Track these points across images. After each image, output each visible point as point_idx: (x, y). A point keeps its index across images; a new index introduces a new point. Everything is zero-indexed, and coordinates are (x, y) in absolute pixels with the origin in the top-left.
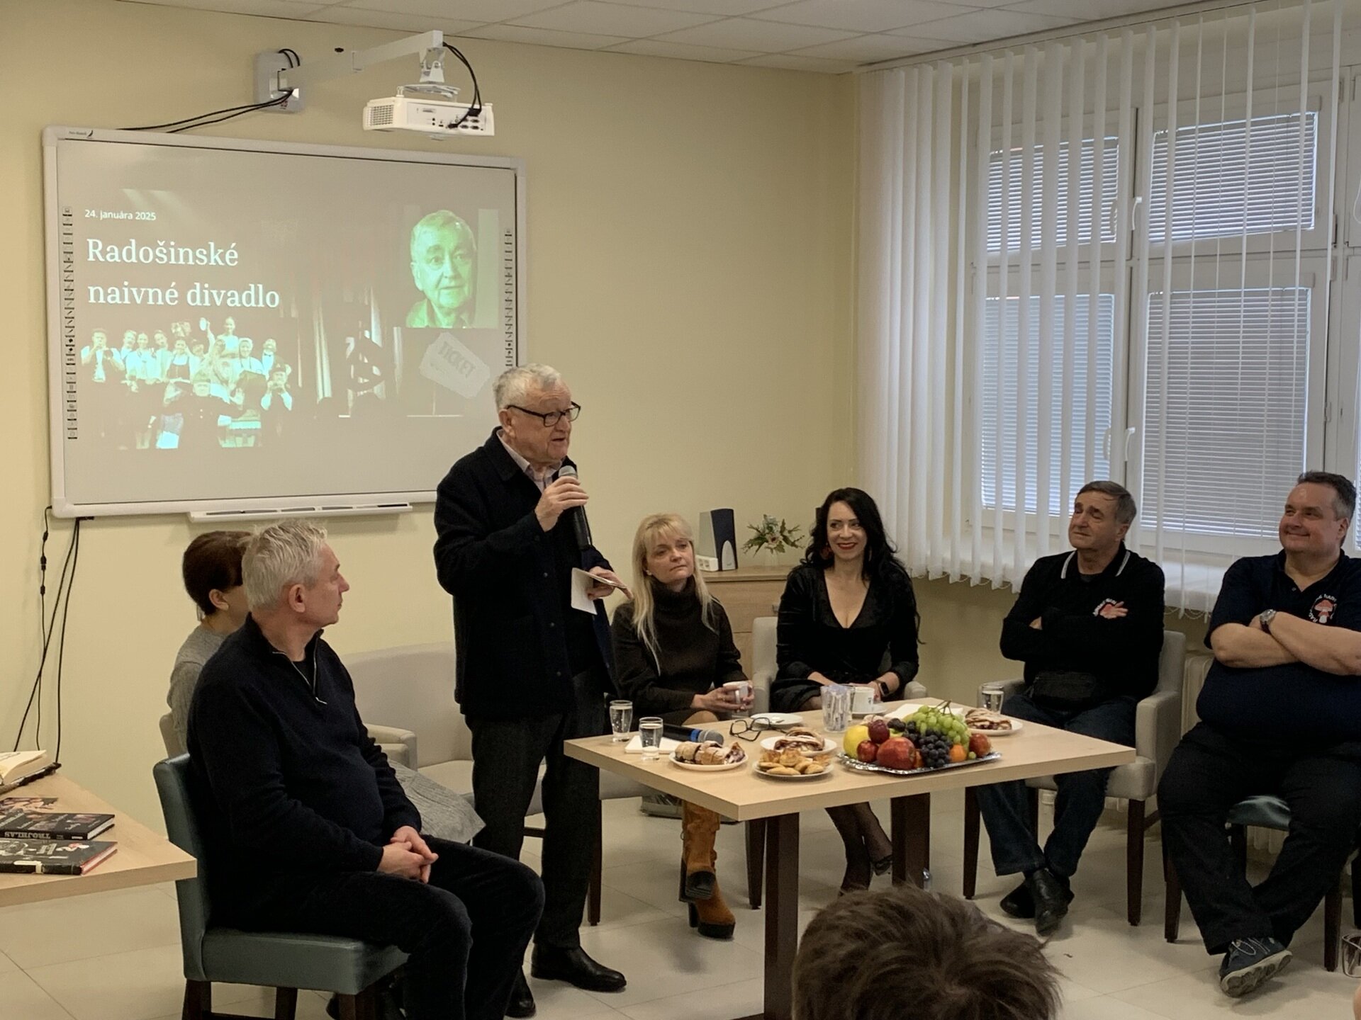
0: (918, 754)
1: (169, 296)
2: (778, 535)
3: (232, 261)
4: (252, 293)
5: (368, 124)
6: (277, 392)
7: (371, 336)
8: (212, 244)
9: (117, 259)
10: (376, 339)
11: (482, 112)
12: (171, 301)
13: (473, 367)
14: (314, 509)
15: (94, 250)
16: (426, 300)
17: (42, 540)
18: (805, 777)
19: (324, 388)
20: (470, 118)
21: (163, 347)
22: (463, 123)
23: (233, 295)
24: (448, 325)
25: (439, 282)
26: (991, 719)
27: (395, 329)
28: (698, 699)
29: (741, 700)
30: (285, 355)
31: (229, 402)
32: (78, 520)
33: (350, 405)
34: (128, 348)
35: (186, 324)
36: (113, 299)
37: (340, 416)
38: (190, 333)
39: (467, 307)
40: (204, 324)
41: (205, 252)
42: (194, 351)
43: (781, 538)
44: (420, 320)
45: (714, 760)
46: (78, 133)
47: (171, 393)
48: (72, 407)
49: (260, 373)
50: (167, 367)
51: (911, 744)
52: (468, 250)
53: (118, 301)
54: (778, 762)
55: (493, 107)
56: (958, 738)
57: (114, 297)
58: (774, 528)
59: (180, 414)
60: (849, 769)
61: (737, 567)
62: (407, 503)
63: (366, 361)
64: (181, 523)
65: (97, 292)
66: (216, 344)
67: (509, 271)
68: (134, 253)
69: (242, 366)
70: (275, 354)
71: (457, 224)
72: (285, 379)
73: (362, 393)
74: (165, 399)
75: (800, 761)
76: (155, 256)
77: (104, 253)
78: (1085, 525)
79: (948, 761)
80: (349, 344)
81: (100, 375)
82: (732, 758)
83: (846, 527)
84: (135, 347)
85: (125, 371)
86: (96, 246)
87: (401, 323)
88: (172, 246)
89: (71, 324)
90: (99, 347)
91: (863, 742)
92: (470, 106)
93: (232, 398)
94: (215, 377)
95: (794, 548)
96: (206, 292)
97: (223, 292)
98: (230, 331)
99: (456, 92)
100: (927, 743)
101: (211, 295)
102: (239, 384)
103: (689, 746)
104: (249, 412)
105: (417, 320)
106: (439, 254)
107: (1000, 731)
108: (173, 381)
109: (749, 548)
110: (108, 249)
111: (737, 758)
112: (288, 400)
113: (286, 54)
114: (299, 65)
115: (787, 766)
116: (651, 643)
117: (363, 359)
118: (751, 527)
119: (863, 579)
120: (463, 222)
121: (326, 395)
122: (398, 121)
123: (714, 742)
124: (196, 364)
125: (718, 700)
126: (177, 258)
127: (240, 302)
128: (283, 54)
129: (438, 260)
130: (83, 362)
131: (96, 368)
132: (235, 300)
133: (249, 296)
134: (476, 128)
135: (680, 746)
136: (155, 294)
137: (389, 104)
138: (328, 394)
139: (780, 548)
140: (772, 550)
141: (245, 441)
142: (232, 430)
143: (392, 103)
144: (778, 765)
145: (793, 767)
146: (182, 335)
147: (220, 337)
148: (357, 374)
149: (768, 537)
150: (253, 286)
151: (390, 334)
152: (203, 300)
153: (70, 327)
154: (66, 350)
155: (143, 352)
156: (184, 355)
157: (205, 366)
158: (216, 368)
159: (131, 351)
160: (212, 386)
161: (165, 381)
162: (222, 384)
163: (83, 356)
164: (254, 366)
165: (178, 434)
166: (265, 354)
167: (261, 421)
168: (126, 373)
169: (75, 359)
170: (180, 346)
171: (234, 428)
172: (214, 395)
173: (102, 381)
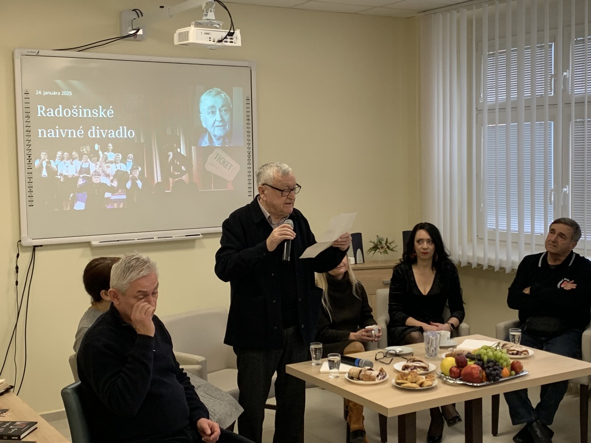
0: (484, 373)
1: (78, 134)
2: (384, 245)
3: (110, 115)
4: (121, 131)
5: (176, 42)
6: (134, 180)
7: (180, 151)
8: (100, 107)
9: (52, 115)
10: (183, 152)
11: (234, 34)
12: (80, 136)
13: (232, 166)
14: (153, 238)
15: (41, 111)
16: (208, 132)
17: (16, 258)
18: (423, 388)
19: (158, 178)
20: (228, 37)
21: (77, 159)
22: (225, 40)
23: (111, 132)
24: (219, 145)
25: (214, 123)
26: (517, 349)
27: (193, 147)
28: (352, 335)
29: (375, 335)
30: (137, 162)
31: (110, 186)
32: (35, 247)
33: (171, 185)
34: (59, 160)
35: (89, 147)
36: (51, 135)
37: (166, 191)
38: (90, 151)
39: (227, 136)
40: (97, 147)
41: (97, 111)
42: (92, 160)
43: (386, 247)
44: (205, 143)
45: (370, 378)
46: (31, 52)
47: (80, 182)
48: (30, 190)
49: (125, 171)
50: (79, 169)
51: (480, 368)
52: (228, 108)
53: (53, 136)
54: (407, 380)
55: (240, 31)
56: (505, 364)
57: (52, 134)
58: (382, 242)
59: (85, 192)
60: (445, 383)
61: (364, 262)
62: (200, 234)
63: (178, 164)
64: (87, 247)
65: (42, 132)
66: (103, 157)
67: (248, 117)
68: (60, 112)
69: (116, 168)
70: (132, 161)
71: (222, 94)
72: (138, 173)
73: (176, 179)
74: (78, 185)
75: (419, 380)
76: (72, 113)
77: (46, 112)
78: (556, 241)
79: (501, 377)
80: (170, 155)
81: (44, 173)
82: (380, 377)
83: (425, 243)
84: (62, 159)
85: (57, 172)
86: (41, 109)
88: (80, 108)
89: (29, 148)
90: (44, 160)
91: (452, 367)
92: (228, 31)
93: (111, 184)
94: (103, 173)
95: (392, 252)
96: (98, 131)
97: (106, 131)
98: (110, 150)
99: (221, 24)
100: (489, 367)
101: (100, 133)
102: (115, 176)
103: (355, 370)
104: (120, 191)
105: (203, 142)
106: (214, 110)
107: (522, 356)
108: (81, 176)
109: (370, 252)
110: (48, 110)
111: (382, 377)
112: (140, 183)
113: (136, 12)
114: (142, 16)
115: (412, 382)
116: (327, 306)
117: (177, 162)
118: (371, 242)
119: (432, 270)
120: (226, 94)
121: (159, 181)
122: (192, 39)
123: (369, 368)
124: (93, 168)
125: (363, 335)
126: (83, 114)
127: (115, 135)
128: (134, 12)
129: (213, 113)
130: (36, 167)
131: (42, 170)
132: (112, 134)
133: (119, 132)
134: (232, 42)
135: (350, 370)
136: (72, 132)
137: (187, 31)
138: (160, 180)
139: (385, 252)
140: (381, 253)
141: (118, 205)
143: (189, 30)
144: (406, 381)
145: (415, 383)
146: (86, 153)
147: (106, 153)
148: (175, 170)
149: (379, 246)
150: (121, 127)
151: (190, 150)
152: (96, 135)
153: (29, 150)
154: (27, 161)
155: (66, 161)
156: (87, 163)
157: (97, 168)
158: (103, 169)
159: (60, 162)
160: (101, 177)
161: (78, 176)
162: (106, 177)
163: (36, 164)
164: (122, 167)
165: (84, 203)
166: (128, 161)
167: (126, 194)
168: (58, 172)
169: (32, 166)
170: (85, 158)
171: (113, 199)
172: (103, 182)
173: (45, 177)
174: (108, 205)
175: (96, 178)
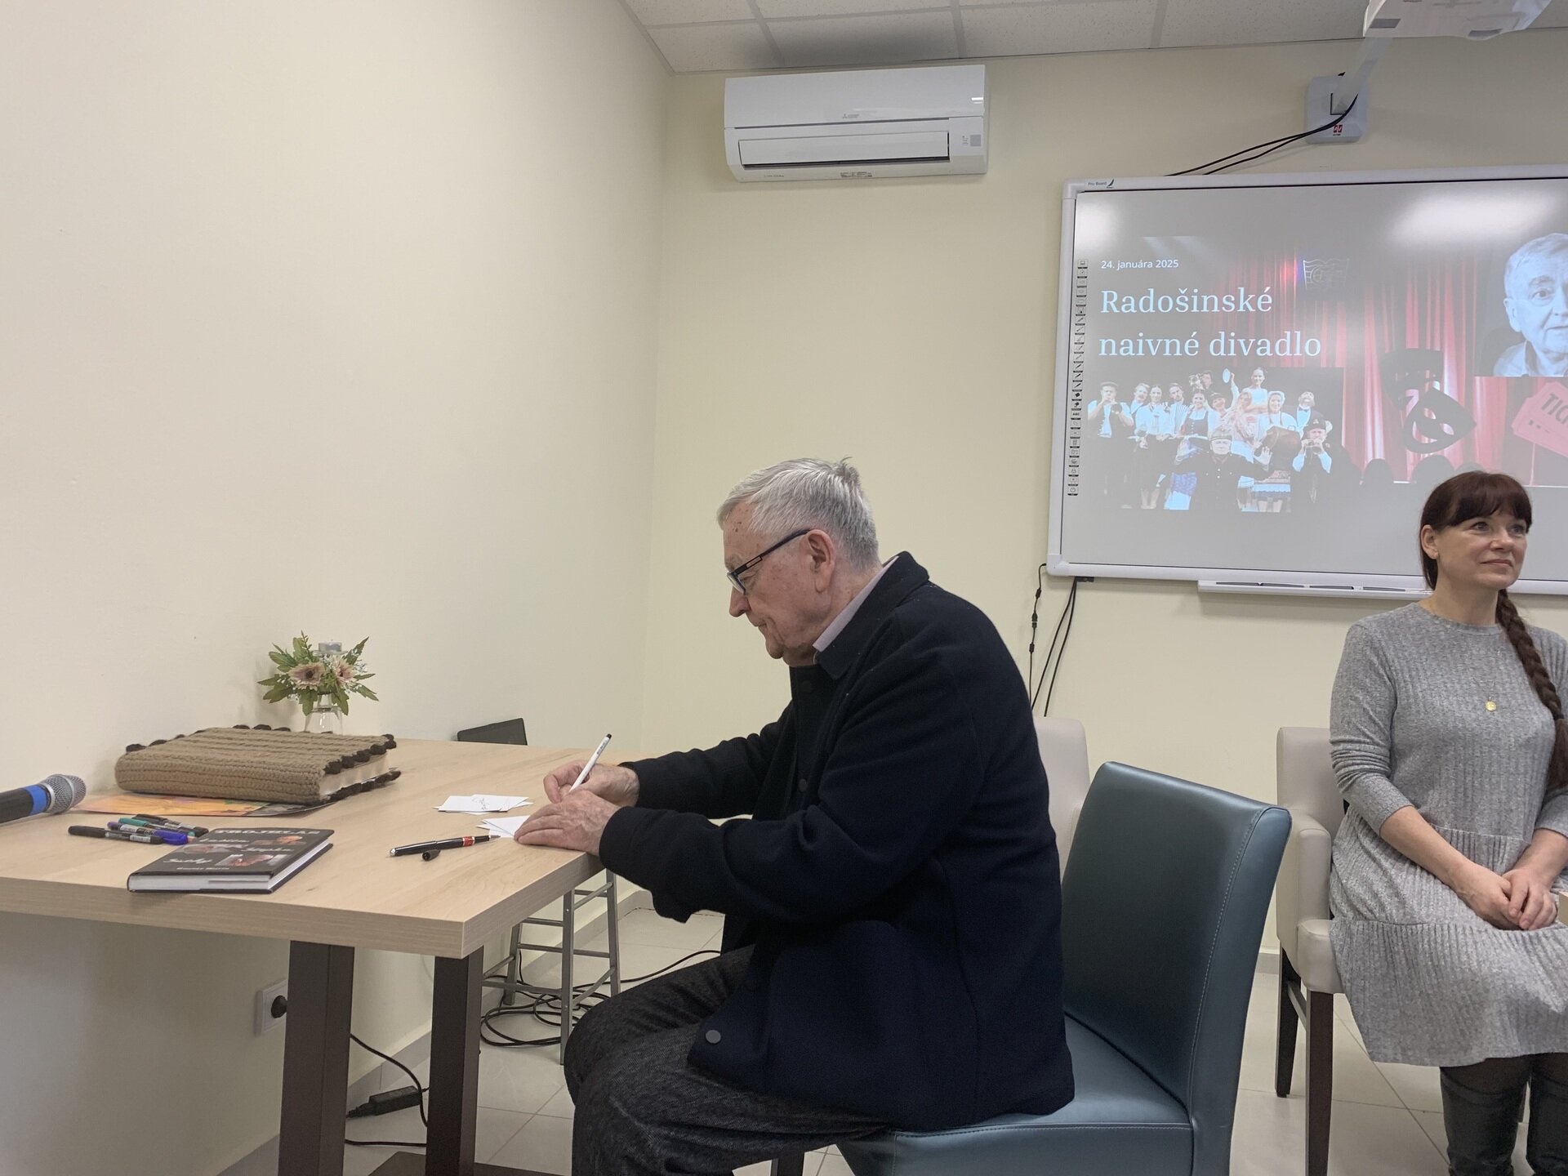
1: (1189, 347)
3: (1265, 306)
4: (1288, 340)
6: (1312, 451)
7: (1442, 387)
9: (1133, 310)
10: (1450, 391)
12: (1190, 352)
14: (1352, 589)
15: (1109, 301)
16: (1525, 343)
17: (1035, 598)
19: (1375, 447)
21: (1178, 401)
23: (1264, 344)
24: (1556, 373)
25: (1548, 317)
27: (1477, 379)
31: (1252, 462)
32: (1076, 580)
33: (1410, 468)
34: (1140, 402)
35: (1208, 376)
36: (1126, 351)
37: (1395, 482)
38: (1211, 386)
40: (1227, 376)
41: (1233, 299)
42: (1214, 405)
44: (1514, 366)
46: (1097, 184)
47: (1184, 450)
48: (1074, 463)
49: (1293, 430)
50: (1183, 423)
53: (1131, 353)
57: (1128, 348)
59: (1194, 474)
63: (1434, 417)
64: (1190, 594)
65: (1109, 345)
66: (1240, 397)
68: (1151, 303)
69: (1271, 422)
70: (1312, 408)
72: (1324, 436)
73: (1427, 455)
74: (1177, 456)
76: (1176, 305)
77: (1119, 304)
80: (1412, 397)
84: (1147, 401)
86: (1110, 297)
87: (1487, 371)
88: (1195, 294)
89: (1079, 378)
90: (1108, 401)
93: (1257, 458)
94: (1238, 434)
96: (1232, 341)
97: (1252, 341)
98: (1259, 383)
101: (1237, 345)
102: (1266, 442)
105: (1510, 368)
106: (1546, 287)
108: (1187, 437)
112: (1326, 461)
117: (1430, 415)
121: (1377, 457)
124: (1215, 420)
126: (1200, 306)
127: (1273, 351)
130: (1089, 417)
131: (1102, 423)
132: (1266, 349)
133: (1283, 344)
136: (1173, 346)
138: (1380, 455)
142: (1254, 492)
146: (1202, 388)
147: (1247, 390)
148: (1421, 432)
150: (1288, 333)
151: (1470, 384)
152: (1227, 349)
153: (1077, 381)
154: (1072, 405)
155: (1155, 406)
156: (1203, 409)
157: (1226, 422)
158: (1238, 426)
159: (1143, 406)
160: (1234, 443)
161: (1179, 437)
162: (1245, 442)
163: (1089, 411)
164: (1287, 422)
165: (1190, 495)
166: (1300, 409)
167: (1292, 484)
168: (1135, 428)
169: (1081, 414)
170: (1198, 400)
171: (1257, 490)
172: (1235, 453)
173: (1107, 436)
174: (1245, 503)
175: (1220, 442)
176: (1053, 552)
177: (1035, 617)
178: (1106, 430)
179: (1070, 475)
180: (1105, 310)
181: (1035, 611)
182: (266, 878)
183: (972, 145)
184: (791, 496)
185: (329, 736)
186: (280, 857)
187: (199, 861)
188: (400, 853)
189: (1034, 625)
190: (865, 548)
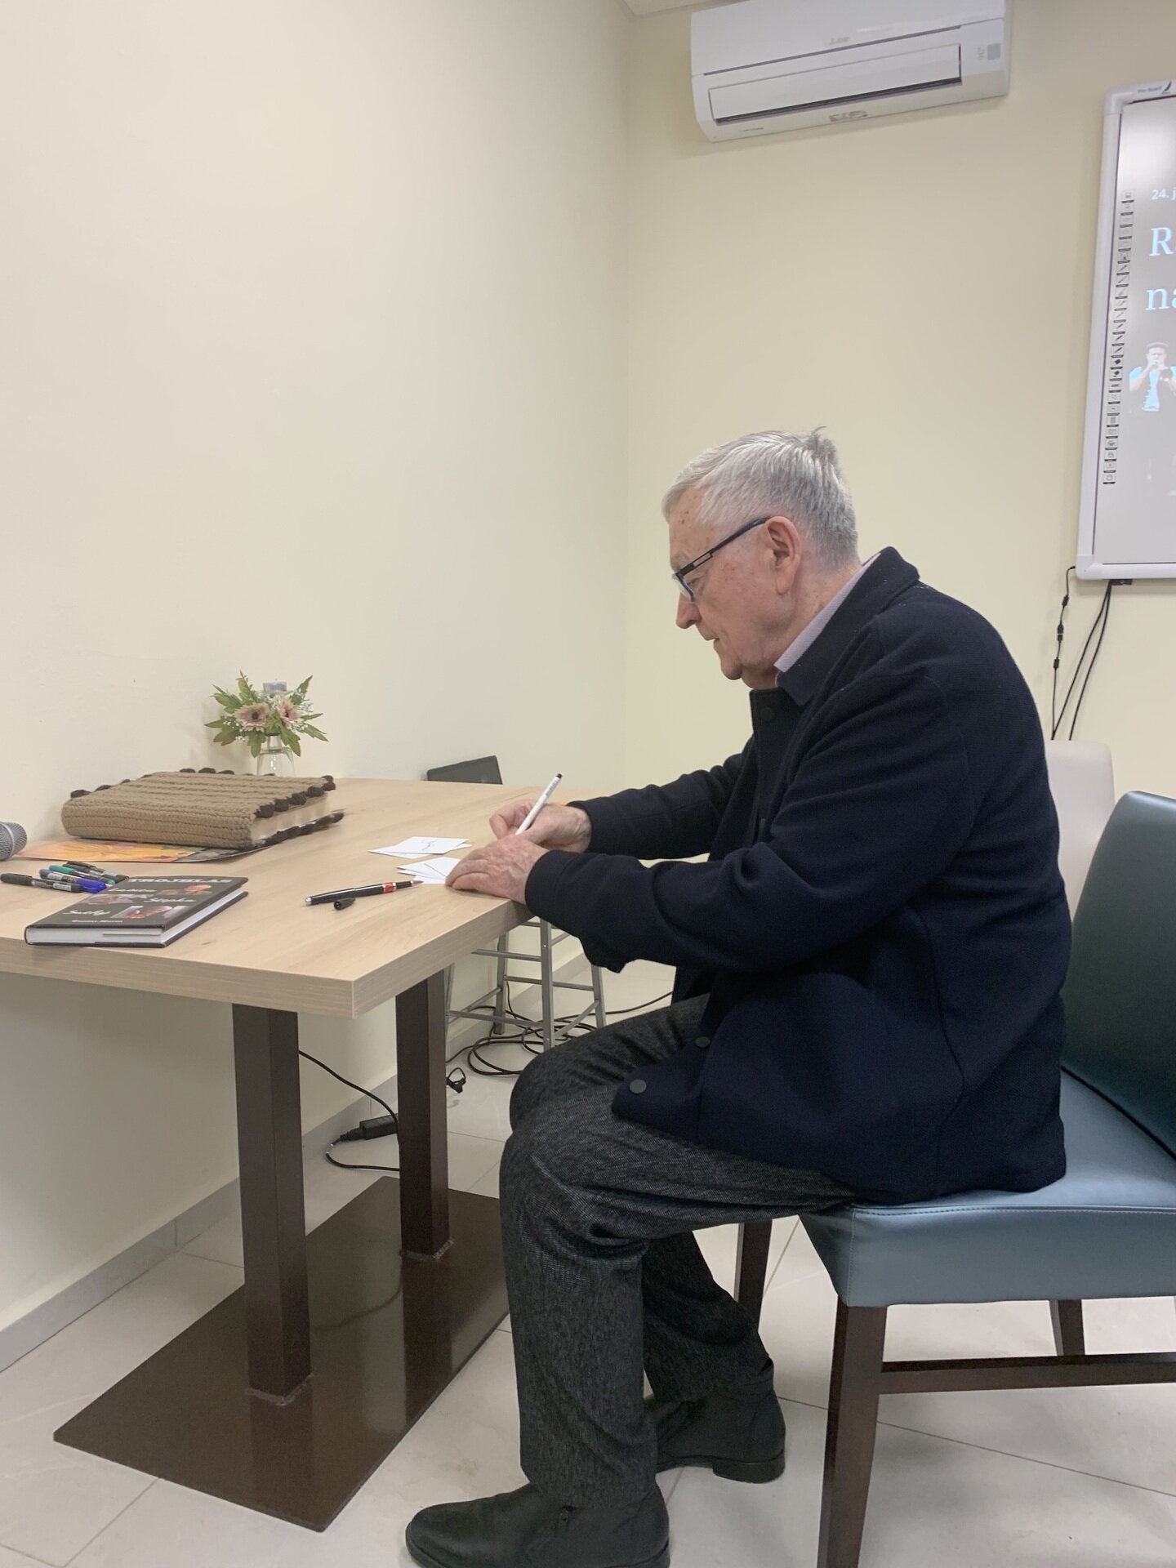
15: (1160, 241)
17: (1061, 606)
32: (1111, 583)
48: (1111, 444)
65: (1158, 297)
86: (1162, 236)
89: (1120, 341)
90: (1155, 366)
130: (1132, 388)
131: (1148, 394)
153: (1118, 345)
154: (1110, 374)
163: (1132, 380)
169: (1122, 385)
173: (1153, 410)
176: (1084, 551)
177: (1060, 629)
178: (1152, 402)
179: (1106, 460)
180: (1155, 253)
181: (1061, 622)
182: (158, 932)
183: (990, 58)
184: (748, 476)
185: (270, 778)
186: (179, 908)
187: (97, 913)
188: (317, 901)
189: (1060, 638)
190: (840, 540)
